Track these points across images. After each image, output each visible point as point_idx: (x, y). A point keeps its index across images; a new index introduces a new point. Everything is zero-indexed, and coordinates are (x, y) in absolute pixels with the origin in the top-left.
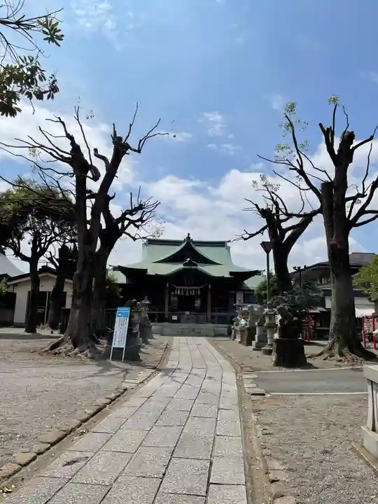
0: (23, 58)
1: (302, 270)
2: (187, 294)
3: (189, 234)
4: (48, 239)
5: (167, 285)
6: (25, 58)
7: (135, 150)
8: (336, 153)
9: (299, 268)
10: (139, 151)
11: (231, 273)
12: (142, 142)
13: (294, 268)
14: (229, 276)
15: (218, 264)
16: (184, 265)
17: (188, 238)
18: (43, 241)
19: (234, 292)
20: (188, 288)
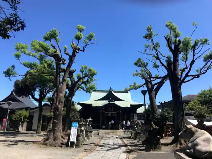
0: (11, 14)
1: (163, 104)
3: (111, 87)
4: (46, 91)
5: (101, 111)
6: (12, 14)
7: (82, 51)
8: (173, 49)
9: (162, 103)
10: (83, 51)
11: (131, 105)
12: (85, 47)
13: (159, 103)
14: (130, 107)
15: (124, 101)
16: (108, 102)
17: (111, 89)
18: (45, 92)
19: (133, 114)
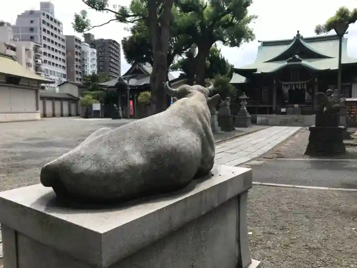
2: (294, 88)
3: (298, 32)
5: (275, 82)
15: (329, 58)
16: (288, 62)
17: (298, 35)
20: (294, 83)
